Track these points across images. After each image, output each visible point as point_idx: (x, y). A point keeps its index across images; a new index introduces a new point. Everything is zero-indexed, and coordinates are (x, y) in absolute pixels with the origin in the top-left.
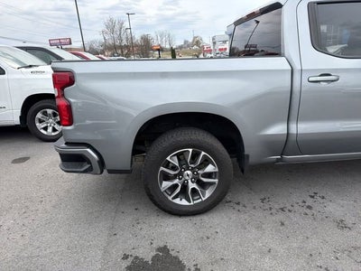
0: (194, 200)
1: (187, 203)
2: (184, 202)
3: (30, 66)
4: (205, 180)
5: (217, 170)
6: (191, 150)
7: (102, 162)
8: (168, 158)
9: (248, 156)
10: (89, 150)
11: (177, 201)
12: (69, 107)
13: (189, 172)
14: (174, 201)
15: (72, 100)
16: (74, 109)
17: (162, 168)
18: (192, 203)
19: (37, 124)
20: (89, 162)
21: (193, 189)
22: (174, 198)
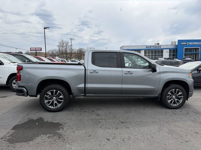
0: (55, 107)
1: (53, 108)
2: (52, 107)
3: (14, 63)
4: (59, 100)
5: (63, 97)
6: (55, 90)
7: (27, 92)
8: (48, 93)
9: (73, 93)
10: (24, 88)
11: (50, 107)
12: (20, 76)
13: (55, 98)
14: (49, 107)
15: (21, 74)
16: (21, 76)
17: (45, 96)
18: (55, 108)
19: (13, 85)
20: (24, 92)
21: (55, 103)
22: (49, 106)
